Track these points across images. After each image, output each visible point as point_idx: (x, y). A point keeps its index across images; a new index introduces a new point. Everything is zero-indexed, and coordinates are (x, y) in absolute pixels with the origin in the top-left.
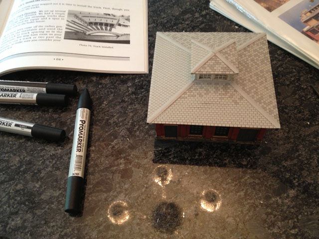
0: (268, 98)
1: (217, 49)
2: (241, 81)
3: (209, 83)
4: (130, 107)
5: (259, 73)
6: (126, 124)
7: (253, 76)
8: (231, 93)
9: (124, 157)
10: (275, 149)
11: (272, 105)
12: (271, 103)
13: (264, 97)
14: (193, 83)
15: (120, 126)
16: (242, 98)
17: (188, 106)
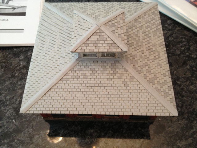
0: (162, 76)
1: (103, 20)
2: (131, 58)
3: (96, 62)
4: (19, 83)
5: (151, 47)
6: (13, 103)
7: (145, 51)
8: (121, 72)
9: (8, 143)
10: (169, 127)
11: (166, 86)
12: (165, 83)
13: (158, 76)
14: (77, 62)
15: (7, 105)
16: (132, 78)
17: (70, 90)
